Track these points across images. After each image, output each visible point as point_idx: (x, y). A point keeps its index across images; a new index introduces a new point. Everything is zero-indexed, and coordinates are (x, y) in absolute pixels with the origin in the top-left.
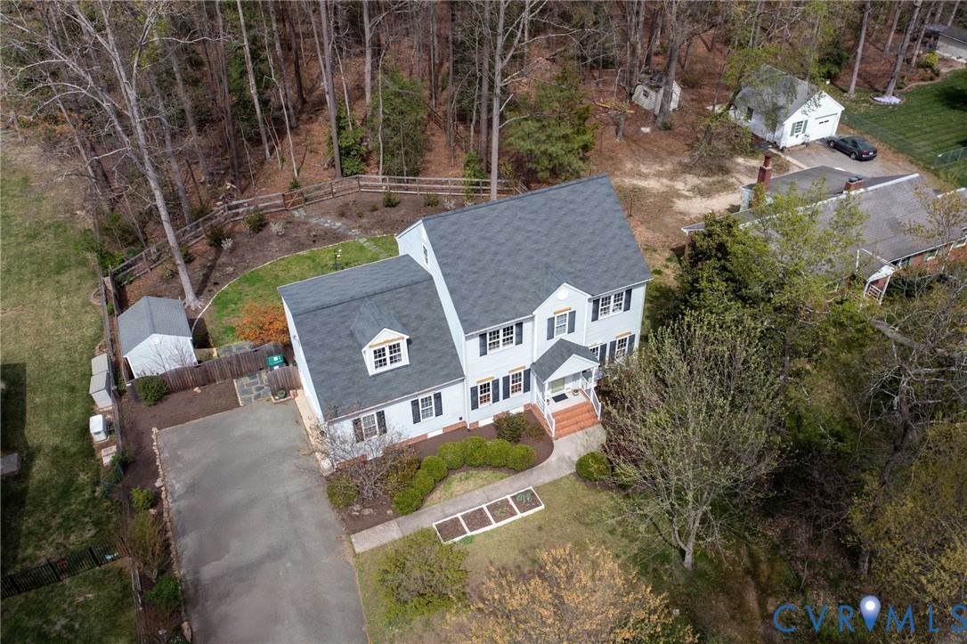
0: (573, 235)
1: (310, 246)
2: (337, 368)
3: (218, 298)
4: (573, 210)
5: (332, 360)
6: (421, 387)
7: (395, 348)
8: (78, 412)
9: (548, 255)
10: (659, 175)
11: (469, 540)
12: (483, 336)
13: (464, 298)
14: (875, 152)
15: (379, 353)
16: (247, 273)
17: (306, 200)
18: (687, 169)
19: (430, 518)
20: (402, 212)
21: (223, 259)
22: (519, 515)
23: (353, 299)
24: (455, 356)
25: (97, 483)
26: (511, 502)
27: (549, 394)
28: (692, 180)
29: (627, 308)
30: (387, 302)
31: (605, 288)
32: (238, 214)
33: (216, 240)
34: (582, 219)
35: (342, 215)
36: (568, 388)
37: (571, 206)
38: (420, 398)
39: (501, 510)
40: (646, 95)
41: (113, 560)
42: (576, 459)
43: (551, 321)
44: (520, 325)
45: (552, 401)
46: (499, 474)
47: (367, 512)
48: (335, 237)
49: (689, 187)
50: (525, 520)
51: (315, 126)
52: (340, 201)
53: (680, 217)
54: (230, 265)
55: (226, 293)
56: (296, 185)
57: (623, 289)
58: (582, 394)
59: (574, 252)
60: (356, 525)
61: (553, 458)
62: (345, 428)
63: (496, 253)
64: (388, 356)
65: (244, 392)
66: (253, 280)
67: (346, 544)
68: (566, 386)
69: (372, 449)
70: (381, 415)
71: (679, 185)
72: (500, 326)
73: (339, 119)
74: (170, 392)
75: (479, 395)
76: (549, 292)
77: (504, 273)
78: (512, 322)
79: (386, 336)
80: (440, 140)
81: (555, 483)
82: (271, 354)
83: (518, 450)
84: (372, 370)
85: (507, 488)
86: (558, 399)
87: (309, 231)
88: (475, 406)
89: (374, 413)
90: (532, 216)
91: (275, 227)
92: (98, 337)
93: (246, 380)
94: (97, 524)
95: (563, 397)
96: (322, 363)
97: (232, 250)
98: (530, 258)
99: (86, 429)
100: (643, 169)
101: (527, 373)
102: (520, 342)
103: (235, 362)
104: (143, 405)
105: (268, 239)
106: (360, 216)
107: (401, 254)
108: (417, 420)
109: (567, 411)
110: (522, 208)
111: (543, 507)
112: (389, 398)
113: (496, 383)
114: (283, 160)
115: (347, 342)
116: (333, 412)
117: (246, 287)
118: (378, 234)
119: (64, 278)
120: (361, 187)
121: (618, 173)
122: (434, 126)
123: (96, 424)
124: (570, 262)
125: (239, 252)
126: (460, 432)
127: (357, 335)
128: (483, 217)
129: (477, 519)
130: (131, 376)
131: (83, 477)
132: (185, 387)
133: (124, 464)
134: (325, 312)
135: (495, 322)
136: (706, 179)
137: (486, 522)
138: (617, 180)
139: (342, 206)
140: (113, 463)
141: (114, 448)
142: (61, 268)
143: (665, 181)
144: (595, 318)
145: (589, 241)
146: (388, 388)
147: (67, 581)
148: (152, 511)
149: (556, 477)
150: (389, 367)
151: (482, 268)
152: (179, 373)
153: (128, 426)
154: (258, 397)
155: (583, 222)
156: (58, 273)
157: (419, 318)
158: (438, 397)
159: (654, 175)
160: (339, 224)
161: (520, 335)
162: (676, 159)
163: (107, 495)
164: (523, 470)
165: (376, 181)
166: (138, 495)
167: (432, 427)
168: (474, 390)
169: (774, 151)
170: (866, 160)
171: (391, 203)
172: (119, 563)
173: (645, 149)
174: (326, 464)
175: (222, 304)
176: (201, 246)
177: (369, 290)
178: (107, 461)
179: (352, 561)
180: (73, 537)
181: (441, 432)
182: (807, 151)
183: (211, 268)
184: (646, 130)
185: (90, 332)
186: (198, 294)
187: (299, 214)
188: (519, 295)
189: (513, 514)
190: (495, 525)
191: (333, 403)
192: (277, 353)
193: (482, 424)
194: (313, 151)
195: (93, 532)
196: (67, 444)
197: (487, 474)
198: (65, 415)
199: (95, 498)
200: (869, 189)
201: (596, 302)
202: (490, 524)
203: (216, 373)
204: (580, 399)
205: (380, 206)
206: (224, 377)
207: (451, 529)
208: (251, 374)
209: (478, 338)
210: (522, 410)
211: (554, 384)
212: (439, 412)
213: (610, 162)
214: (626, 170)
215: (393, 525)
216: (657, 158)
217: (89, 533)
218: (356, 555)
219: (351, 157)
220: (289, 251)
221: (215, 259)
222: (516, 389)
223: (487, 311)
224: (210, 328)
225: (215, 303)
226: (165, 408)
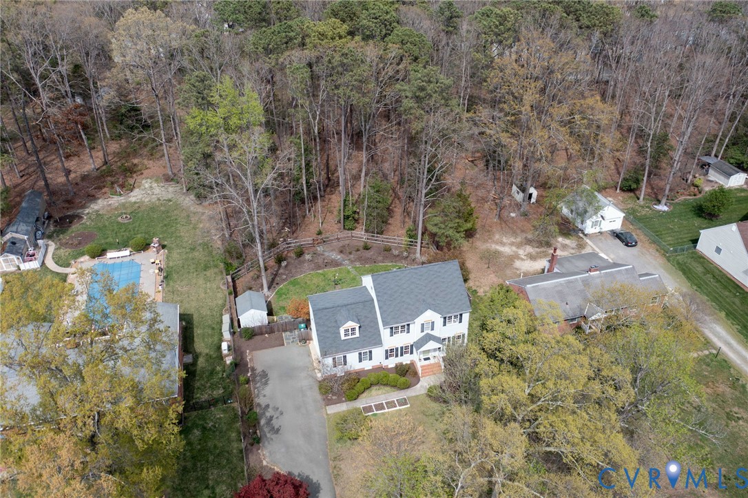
0: (437, 288)
1: (323, 268)
2: (328, 335)
3: (278, 291)
4: (439, 276)
5: (327, 331)
6: (363, 347)
7: (353, 329)
8: (216, 339)
9: (424, 296)
10: (512, 244)
11: (375, 415)
12: (392, 328)
13: (385, 311)
14: (636, 243)
15: (347, 331)
16: (292, 279)
17: (324, 241)
18: (529, 242)
19: (361, 404)
20: (371, 253)
21: (281, 271)
22: (398, 408)
23: (338, 306)
24: (380, 335)
25: (224, 371)
26: (396, 402)
27: (422, 357)
28: (529, 249)
29: (460, 322)
30: (352, 309)
31: (449, 313)
32: (290, 247)
33: (279, 260)
34: (443, 280)
35: (341, 252)
36: (430, 355)
37: (439, 274)
38: (362, 352)
39: (391, 404)
40: (518, 193)
41: (231, 403)
42: (428, 387)
43: (423, 325)
44: (408, 325)
45: (423, 360)
46: (393, 389)
47: (334, 398)
48: (335, 264)
49: (526, 253)
50: (400, 410)
51: (334, 196)
52: (341, 244)
53: (515, 271)
54: (284, 274)
55: (281, 289)
56: (320, 233)
57: (458, 314)
58: (437, 357)
59: (437, 295)
60: (329, 402)
61: (418, 386)
62: (329, 361)
63: (401, 293)
64: (350, 332)
65: (287, 339)
66: (295, 283)
67: (324, 409)
68: (430, 354)
69: (340, 371)
70: (345, 357)
71: (521, 252)
72: (400, 325)
73: (345, 201)
74: (255, 335)
75: (389, 353)
76: (422, 313)
77: (404, 302)
78: (405, 324)
79: (350, 324)
80: (398, 211)
81: (417, 396)
82: (300, 323)
83: (403, 379)
84: (343, 338)
85: (395, 396)
86: (425, 359)
87: (324, 259)
88: (387, 358)
89: (342, 356)
90: (420, 277)
91: (307, 257)
92: (224, 305)
93: (288, 333)
94: (224, 388)
95: (428, 359)
96: (322, 332)
97: (286, 266)
98: (417, 296)
99: (219, 347)
100: (505, 240)
101: (412, 346)
102: (408, 332)
103: (284, 325)
104: (243, 339)
105: (304, 261)
106: (350, 253)
107: (363, 285)
108: (360, 361)
109: (428, 365)
110: (416, 273)
111: (409, 406)
112: (348, 350)
113: (397, 349)
114: (315, 216)
115: (334, 324)
116: (324, 354)
117: (291, 287)
118: (358, 264)
119: (208, 273)
120: (353, 237)
121: (490, 241)
122: (397, 202)
123: (224, 346)
124: (434, 300)
125: (289, 267)
126: (379, 369)
127: (338, 322)
128: (398, 276)
129: (380, 407)
130: (239, 326)
131: (218, 368)
132: (262, 334)
133: (236, 365)
134: (325, 310)
135: (397, 323)
136: (537, 249)
137: (383, 408)
138: (488, 245)
139: (342, 247)
140: (231, 364)
141: (231, 357)
142: (206, 268)
143: (514, 248)
144: (445, 325)
145: (445, 291)
146: (349, 346)
147: (213, 409)
148: (247, 386)
149: (418, 394)
150: (350, 337)
151: (395, 299)
152: (260, 327)
153: (237, 348)
154: (293, 341)
155: (444, 282)
156: (205, 270)
157: (366, 317)
158: (370, 352)
159: (509, 244)
160: (339, 257)
161: (408, 329)
162: (524, 235)
163: (228, 377)
164: (404, 389)
165: (360, 234)
166: (242, 378)
167: (367, 365)
168: (387, 351)
169: (581, 235)
170: (630, 246)
171: (366, 248)
172: (233, 405)
173: (509, 227)
174: (319, 375)
175: (279, 294)
176: (272, 262)
177: (345, 302)
178: (228, 362)
179: (325, 416)
180: (215, 393)
181: (371, 368)
182: (600, 237)
183: (276, 275)
184: (513, 215)
185: (220, 302)
186: (269, 288)
187: (320, 249)
188: (409, 312)
189: (396, 407)
190: (387, 410)
191: (325, 350)
192: (303, 323)
193: (390, 366)
194: (331, 212)
195: (223, 391)
196: (212, 353)
197: (388, 388)
198: (210, 340)
199: (223, 378)
200: (602, 272)
201: (445, 318)
202: (385, 409)
203: (276, 329)
204: (436, 360)
205: (361, 248)
206: (279, 331)
207: (368, 409)
208: (291, 331)
209: (389, 329)
210: (409, 362)
211: (424, 352)
212: (371, 359)
213: (487, 234)
214: (495, 239)
215: (344, 404)
216: (514, 234)
217: (221, 391)
218: (327, 414)
219: (349, 220)
220: (313, 270)
221: (277, 271)
222: (406, 353)
223: (394, 318)
224: (273, 306)
225: (276, 294)
226: (252, 342)
